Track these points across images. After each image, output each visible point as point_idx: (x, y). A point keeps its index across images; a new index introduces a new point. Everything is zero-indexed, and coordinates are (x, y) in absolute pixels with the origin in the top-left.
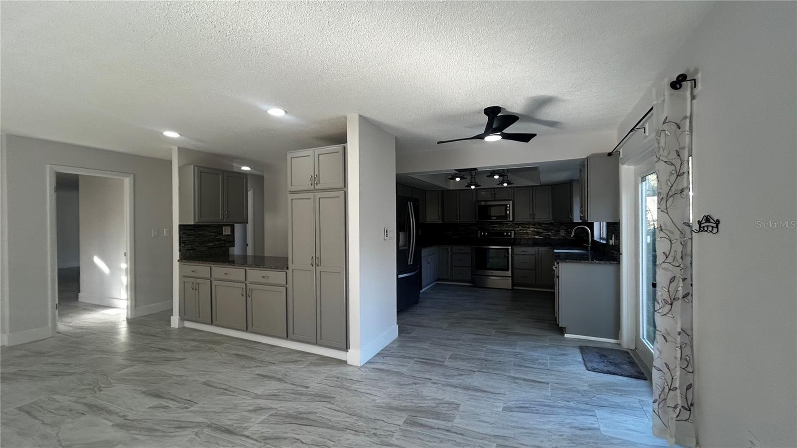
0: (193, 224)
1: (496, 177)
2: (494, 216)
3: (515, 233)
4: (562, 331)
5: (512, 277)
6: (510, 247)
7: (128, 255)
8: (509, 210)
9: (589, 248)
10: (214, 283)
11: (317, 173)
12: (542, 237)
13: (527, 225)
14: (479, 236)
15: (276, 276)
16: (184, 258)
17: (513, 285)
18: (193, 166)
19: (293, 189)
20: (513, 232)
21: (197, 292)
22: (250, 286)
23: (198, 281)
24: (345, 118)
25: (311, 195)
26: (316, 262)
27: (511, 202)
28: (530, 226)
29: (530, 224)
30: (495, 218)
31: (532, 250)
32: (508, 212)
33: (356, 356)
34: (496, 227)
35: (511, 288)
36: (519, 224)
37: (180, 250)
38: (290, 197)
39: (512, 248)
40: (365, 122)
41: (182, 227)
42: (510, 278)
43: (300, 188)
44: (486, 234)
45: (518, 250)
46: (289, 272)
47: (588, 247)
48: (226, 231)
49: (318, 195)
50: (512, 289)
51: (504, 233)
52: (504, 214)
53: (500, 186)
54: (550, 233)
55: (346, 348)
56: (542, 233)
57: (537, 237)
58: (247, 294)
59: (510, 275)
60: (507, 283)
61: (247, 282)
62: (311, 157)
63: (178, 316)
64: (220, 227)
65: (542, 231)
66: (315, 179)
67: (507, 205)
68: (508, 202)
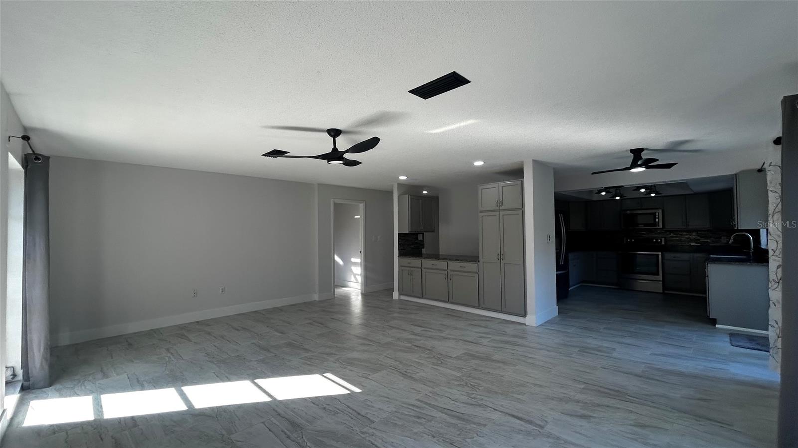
0: (408, 232)
1: (643, 191)
2: (641, 224)
3: (665, 240)
4: (714, 322)
5: (663, 281)
6: (660, 253)
7: (362, 252)
8: (658, 218)
9: (751, 254)
10: (424, 270)
11: (501, 198)
12: (699, 244)
13: (680, 232)
14: (625, 242)
15: (471, 266)
16: (402, 254)
17: (665, 288)
18: (408, 195)
19: (482, 209)
20: (663, 239)
21: (412, 276)
22: (450, 273)
23: (412, 269)
24: (523, 162)
25: (497, 213)
26: (501, 257)
27: (660, 211)
28: (684, 233)
29: (684, 231)
30: (643, 226)
31: (686, 256)
32: (657, 220)
33: (532, 320)
34: (644, 234)
35: (662, 291)
36: (671, 231)
37: (399, 250)
38: (481, 215)
39: (662, 254)
40: (536, 163)
41: (400, 235)
42: (661, 282)
43: (488, 209)
44: (633, 240)
45: (669, 255)
46: (480, 263)
47: (750, 252)
48: (420, 237)
49: (502, 213)
50: (663, 293)
51: (653, 239)
52: (653, 222)
53: (648, 196)
54: (708, 240)
55: (524, 315)
56: (699, 240)
57: (693, 244)
58: (448, 278)
59: (661, 280)
60: (659, 287)
61: (448, 270)
62: (497, 188)
63: (397, 293)
64: (417, 234)
65: (699, 238)
66: (500, 203)
67: (656, 213)
68: (657, 210)
